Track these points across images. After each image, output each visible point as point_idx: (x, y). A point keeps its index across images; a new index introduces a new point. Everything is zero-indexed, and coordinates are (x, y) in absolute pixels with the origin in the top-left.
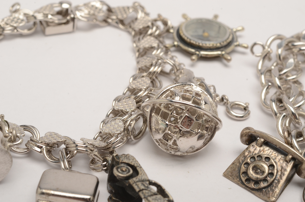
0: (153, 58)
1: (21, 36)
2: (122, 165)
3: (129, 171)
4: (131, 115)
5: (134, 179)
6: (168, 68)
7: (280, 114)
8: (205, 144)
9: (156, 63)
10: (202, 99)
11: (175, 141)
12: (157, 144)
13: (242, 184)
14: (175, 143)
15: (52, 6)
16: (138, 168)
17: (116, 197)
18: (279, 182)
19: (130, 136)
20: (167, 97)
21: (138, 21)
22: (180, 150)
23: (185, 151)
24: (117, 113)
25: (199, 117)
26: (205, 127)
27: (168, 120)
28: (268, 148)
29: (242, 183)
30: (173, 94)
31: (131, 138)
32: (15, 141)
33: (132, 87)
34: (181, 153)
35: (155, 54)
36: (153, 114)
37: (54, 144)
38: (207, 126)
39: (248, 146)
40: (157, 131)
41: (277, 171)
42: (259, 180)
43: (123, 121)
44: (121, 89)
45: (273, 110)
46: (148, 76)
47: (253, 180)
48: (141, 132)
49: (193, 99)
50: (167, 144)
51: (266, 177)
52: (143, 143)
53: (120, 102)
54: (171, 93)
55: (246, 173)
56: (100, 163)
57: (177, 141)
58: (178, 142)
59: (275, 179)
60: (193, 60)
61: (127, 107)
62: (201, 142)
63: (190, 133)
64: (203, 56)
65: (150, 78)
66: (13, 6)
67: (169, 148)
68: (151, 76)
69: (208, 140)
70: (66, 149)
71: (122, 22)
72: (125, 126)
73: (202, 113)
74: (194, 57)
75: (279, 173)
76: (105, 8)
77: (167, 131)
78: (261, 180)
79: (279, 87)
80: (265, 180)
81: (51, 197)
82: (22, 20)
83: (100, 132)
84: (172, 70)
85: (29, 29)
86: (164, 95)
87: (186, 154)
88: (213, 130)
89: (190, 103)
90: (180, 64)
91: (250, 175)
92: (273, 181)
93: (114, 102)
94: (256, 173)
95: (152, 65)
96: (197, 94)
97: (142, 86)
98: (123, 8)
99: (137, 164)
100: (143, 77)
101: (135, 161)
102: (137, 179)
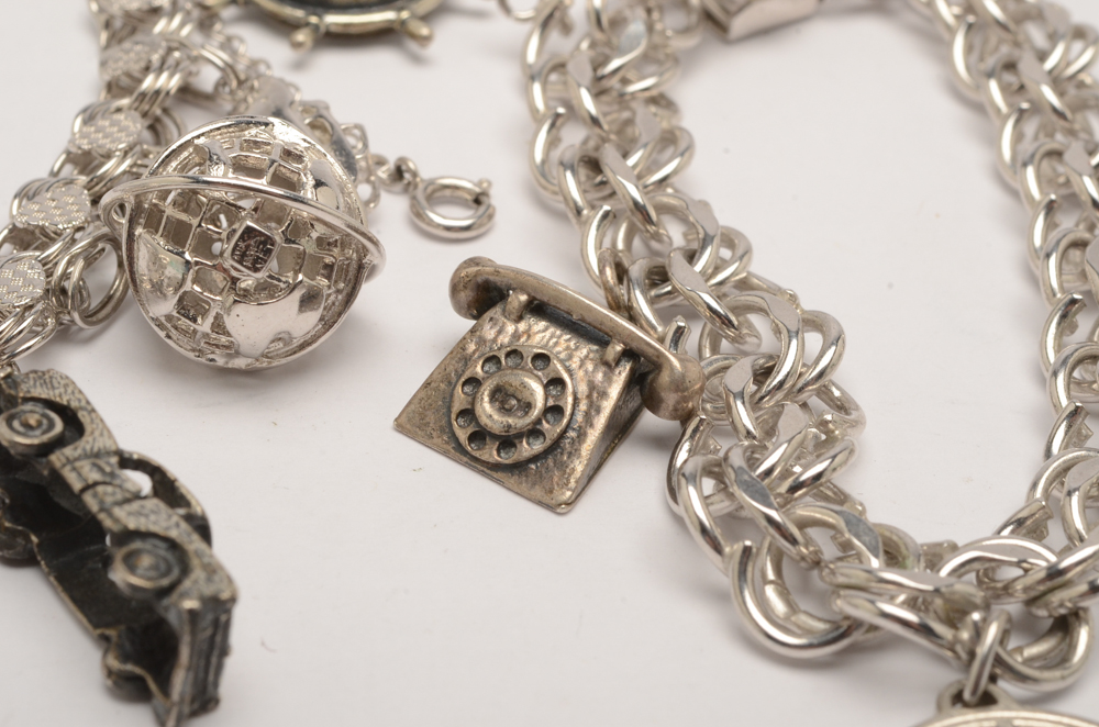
0: (153, 47)
2: (28, 407)
3: (51, 425)
4: (74, 241)
5: (68, 451)
6: (208, 78)
7: (593, 207)
8: (327, 324)
9: (163, 61)
10: (305, 168)
11: (219, 318)
12: (162, 334)
13: (458, 452)
14: (219, 326)
16: (83, 416)
17: (15, 520)
18: (582, 435)
19: (69, 313)
20: (184, 168)
22: (242, 349)
23: (259, 352)
25: (296, 230)
26: (321, 265)
27: (187, 246)
28: (543, 324)
29: (460, 448)
30: (207, 158)
31: (73, 321)
33: (80, 148)
34: (250, 361)
35: (161, 33)
36: (139, 231)
38: (328, 260)
39: (475, 322)
40: (158, 288)
41: (576, 400)
42: (512, 432)
43: (44, 265)
44: (44, 158)
45: (567, 198)
46: (136, 109)
47: (494, 437)
48: (110, 298)
49: (272, 170)
50: (195, 331)
51: (538, 421)
52: (119, 335)
53: (36, 199)
54: (197, 154)
55: (468, 413)
57: (225, 317)
58: (230, 322)
59: (568, 425)
60: (297, 45)
61: (60, 215)
62: (311, 319)
63: (268, 291)
64: (333, 29)
65: (145, 115)
67: (202, 344)
68: (146, 107)
69: (336, 309)
72: (48, 283)
73: (305, 214)
74: (301, 36)
75: (583, 406)
77: (188, 286)
78: (520, 436)
79: (595, 121)
80: (534, 432)
84: (222, 83)
86: (174, 164)
87: (264, 365)
88: (354, 274)
89: (261, 183)
90: (254, 64)
91: (484, 420)
92: (562, 435)
93: (16, 202)
94: (505, 410)
95: (147, 69)
96: (288, 154)
97: (113, 142)
99: (79, 400)
100: (119, 110)
101: (73, 393)
102: (76, 449)
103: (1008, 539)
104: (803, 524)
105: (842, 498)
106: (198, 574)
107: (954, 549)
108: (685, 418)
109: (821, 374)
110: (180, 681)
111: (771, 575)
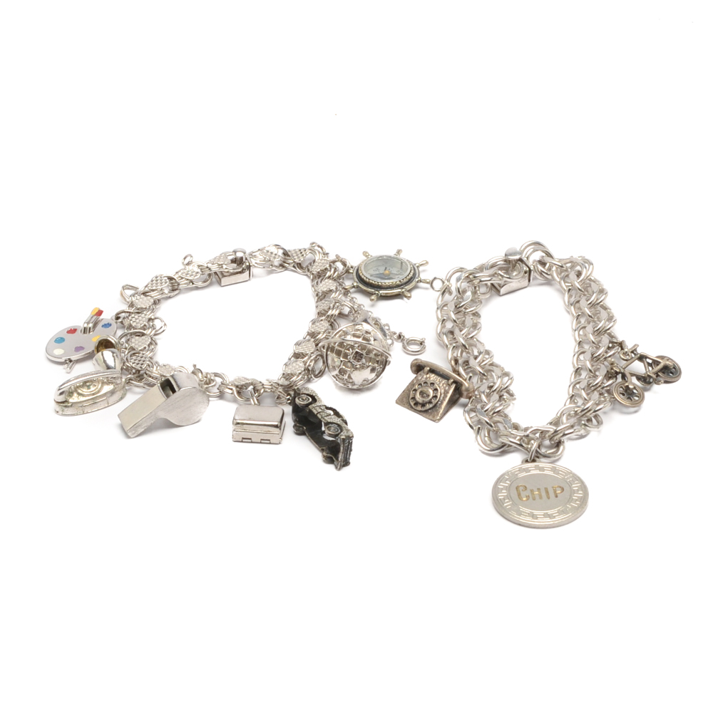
0: (331, 302)
1: (197, 288)
2: (303, 395)
3: (309, 399)
4: (311, 356)
5: (313, 405)
6: (346, 310)
7: (451, 344)
8: (378, 376)
9: (334, 306)
10: (371, 336)
11: (349, 374)
12: (335, 380)
13: (411, 408)
14: (349, 377)
15: (225, 255)
16: (316, 397)
17: (300, 424)
18: (442, 403)
19: (310, 375)
20: (340, 336)
21: (316, 264)
22: (356, 383)
23: (360, 384)
24: (297, 356)
25: (369, 352)
26: (376, 361)
27: (341, 356)
28: (433, 375)
29: (412, 407)
30: (346, 333)
31: (311, 377)
32: (210, 383)
33: (312, 331)
34: (358, 386)
35: (333, 298)
36: (329, 353)
37: (242, 386)
38: (378, 359)
39: (416, 375)
40: (334, 367)
41: (441, 394)
43: (304, 362)
44: (301, 334)
45: (444, 342)
46: (326, 320)
47: (420, 404)
48: (321, 371)
49: (363, 336)
50: (343, 379)
51: (431, 399)
53: (300, 345)
54: (344, 333)
55: (414, 398)
56: (285, 398)
57: (351, 374)
58: (352, 376)
59: (439, 400)
60: (372, 300)
61: (307, 349)
62: (373, 375)
63: (363, 367)
64: (382, 295)
65: (329, 322)
66: (185, 258)
67: (345, 382)
68: (329, 319)
69: (379, 373)
70: (254, 389)
71: (299, 265)
72: (305, 367)
73: (371, 348)
74: (373, 297)
75: (443, 395)
76: (281, 252)
77: (341, 367)
78: (426, 403)
79: (455, 321)
80: (430, 402)
81: (245, 426)
82: (198, 273)
83: (284, 374)
84: (350, 312)
85: (204, 282)
86: (338, 335)
87: (362, 387)
88: (385, 363)
89: (360, 340)
90: (360, 305)
91: (418, 400)
92: (437, 403)
93: (295, 346)
94: (423, 397)
95: (329, 309)
96: (367, 332)
97: (320, 329)
98: (300, 250)
99: (315, 394)
100: (322, 320)
101: (313, 392)
102: (315, 405)
103: (549, 426)
104: (495, 423)
105: (506, 416)
106: (345, 431)
107: (532, 427)
108: (470, 398)
109: (507, 387)
110: (341, 456)
111: (487, 435)
